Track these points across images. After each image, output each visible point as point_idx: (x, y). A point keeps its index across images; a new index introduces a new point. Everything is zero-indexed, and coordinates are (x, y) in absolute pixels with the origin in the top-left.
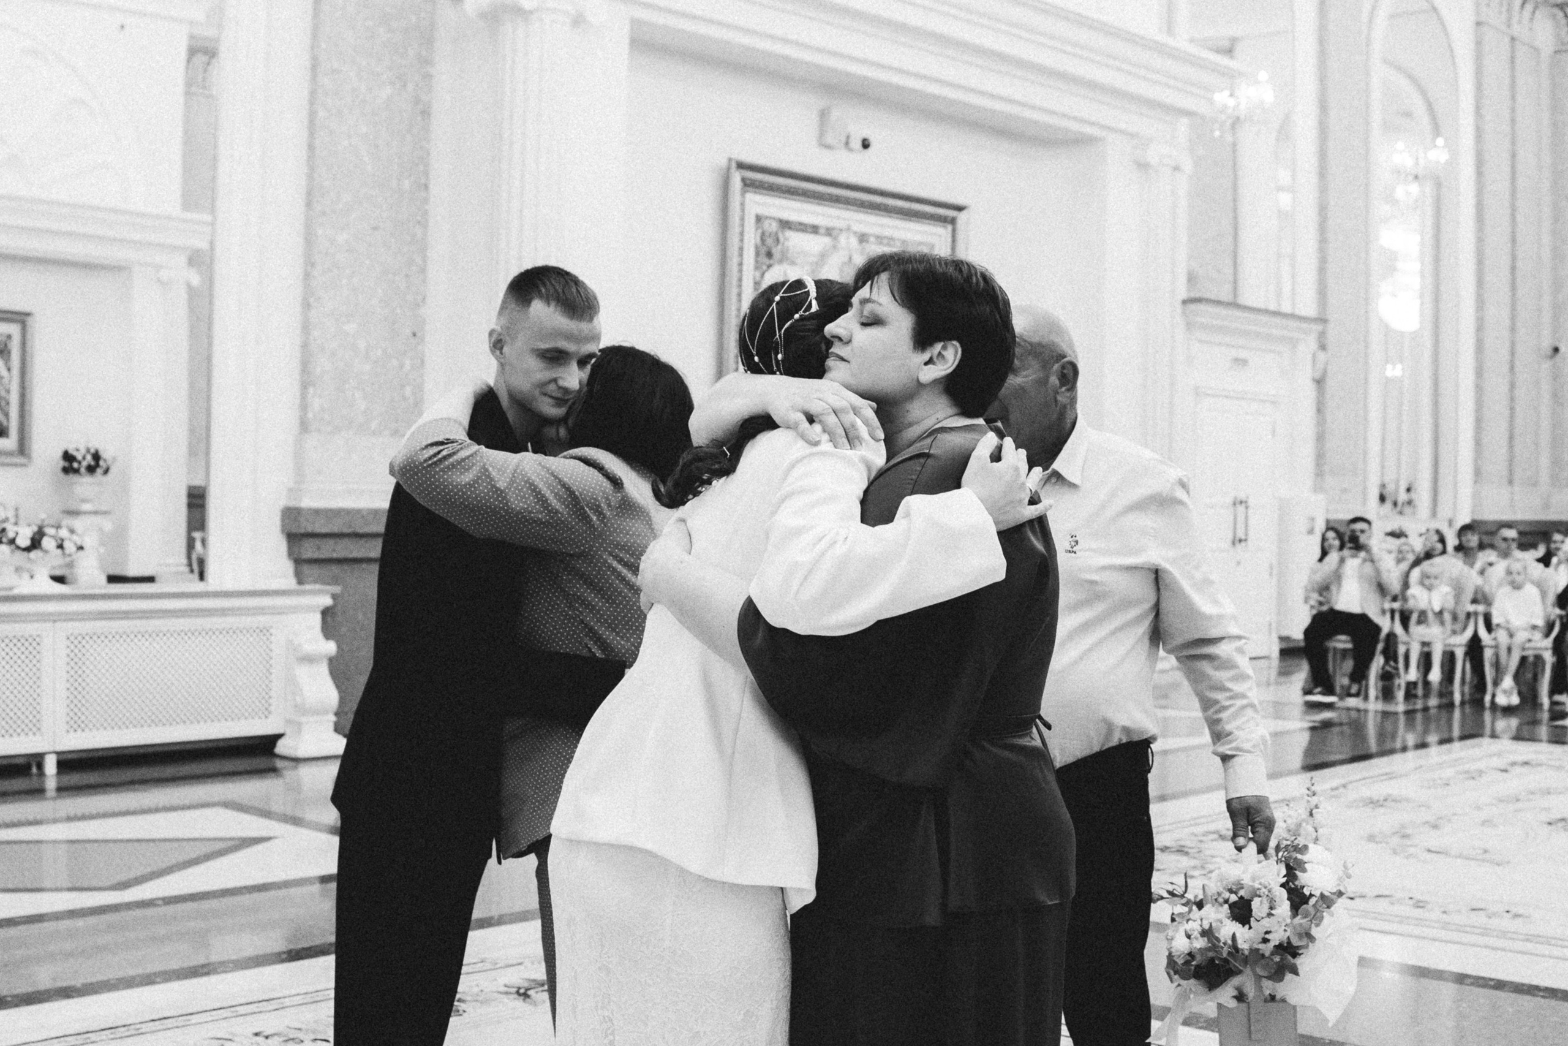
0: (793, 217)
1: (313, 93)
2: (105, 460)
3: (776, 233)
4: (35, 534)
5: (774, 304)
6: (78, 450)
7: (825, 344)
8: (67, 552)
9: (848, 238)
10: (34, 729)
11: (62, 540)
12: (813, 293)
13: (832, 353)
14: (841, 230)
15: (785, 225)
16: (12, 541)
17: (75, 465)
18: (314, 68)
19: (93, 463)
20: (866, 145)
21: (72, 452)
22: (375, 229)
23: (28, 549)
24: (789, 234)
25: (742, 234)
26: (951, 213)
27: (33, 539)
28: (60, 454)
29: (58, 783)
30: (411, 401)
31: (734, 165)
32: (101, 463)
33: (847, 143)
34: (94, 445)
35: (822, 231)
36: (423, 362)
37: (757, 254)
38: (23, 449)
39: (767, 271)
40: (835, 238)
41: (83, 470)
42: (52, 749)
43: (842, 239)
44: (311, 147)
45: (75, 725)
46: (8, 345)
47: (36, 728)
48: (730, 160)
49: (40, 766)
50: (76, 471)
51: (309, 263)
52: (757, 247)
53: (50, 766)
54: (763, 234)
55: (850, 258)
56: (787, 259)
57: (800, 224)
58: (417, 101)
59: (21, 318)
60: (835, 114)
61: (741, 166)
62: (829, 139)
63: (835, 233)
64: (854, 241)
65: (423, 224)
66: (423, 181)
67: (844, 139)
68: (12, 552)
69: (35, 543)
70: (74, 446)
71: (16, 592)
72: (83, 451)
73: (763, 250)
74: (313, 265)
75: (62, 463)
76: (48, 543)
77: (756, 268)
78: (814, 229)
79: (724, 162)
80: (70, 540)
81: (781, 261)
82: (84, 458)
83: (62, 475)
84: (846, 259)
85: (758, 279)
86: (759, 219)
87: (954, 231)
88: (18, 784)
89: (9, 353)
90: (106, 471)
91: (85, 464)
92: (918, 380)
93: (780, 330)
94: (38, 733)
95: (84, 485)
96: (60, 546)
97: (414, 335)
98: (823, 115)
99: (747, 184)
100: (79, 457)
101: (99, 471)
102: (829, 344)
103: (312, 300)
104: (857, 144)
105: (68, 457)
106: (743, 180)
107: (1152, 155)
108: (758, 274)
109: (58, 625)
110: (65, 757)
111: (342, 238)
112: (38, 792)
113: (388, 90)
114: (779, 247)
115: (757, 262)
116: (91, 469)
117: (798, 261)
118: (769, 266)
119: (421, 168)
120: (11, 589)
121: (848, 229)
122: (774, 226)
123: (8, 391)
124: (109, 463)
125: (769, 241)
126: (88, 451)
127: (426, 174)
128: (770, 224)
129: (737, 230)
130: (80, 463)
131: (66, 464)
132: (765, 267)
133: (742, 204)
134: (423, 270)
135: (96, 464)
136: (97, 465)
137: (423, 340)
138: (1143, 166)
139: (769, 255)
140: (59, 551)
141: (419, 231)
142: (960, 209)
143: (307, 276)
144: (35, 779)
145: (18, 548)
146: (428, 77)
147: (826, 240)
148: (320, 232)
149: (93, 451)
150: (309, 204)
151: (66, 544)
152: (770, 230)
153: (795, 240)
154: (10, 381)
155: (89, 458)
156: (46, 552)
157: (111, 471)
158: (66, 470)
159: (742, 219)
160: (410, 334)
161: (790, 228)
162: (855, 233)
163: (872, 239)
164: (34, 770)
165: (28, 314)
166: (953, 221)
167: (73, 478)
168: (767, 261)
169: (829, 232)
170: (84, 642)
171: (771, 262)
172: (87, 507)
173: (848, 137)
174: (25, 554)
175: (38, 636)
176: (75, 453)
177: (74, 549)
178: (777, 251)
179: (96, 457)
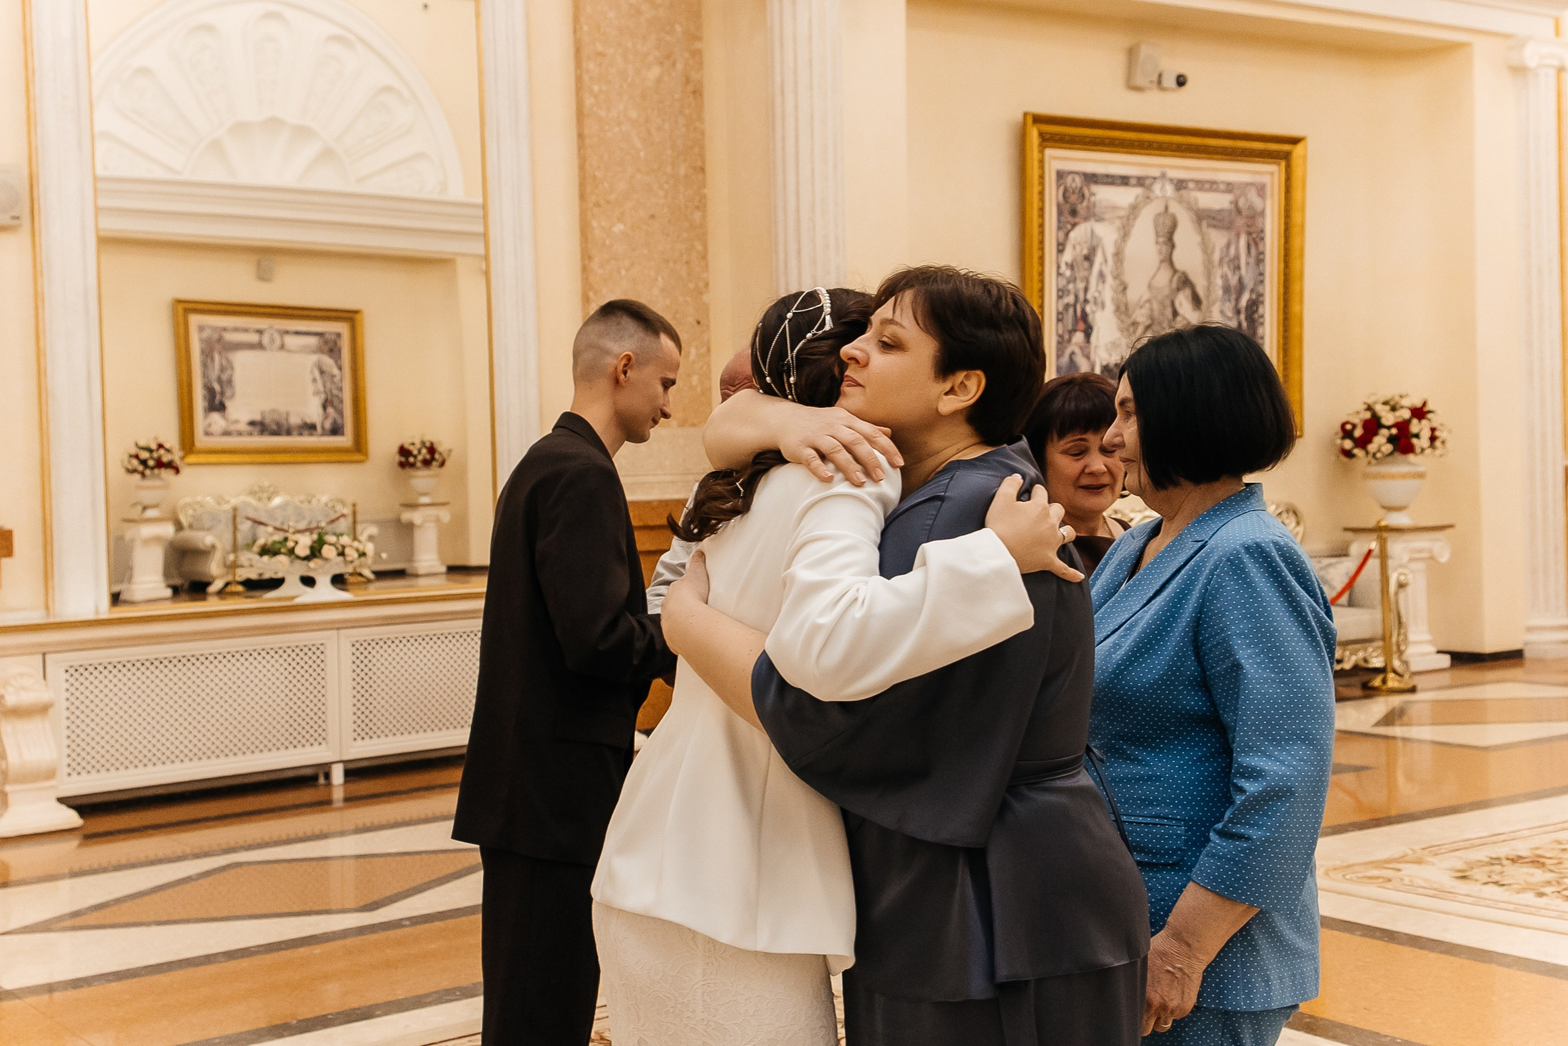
0: (1100, 169)
1: (579, 80)
2: (440, 454)
3: (1081, 189)
4: (314, 542)
5: (786, 322)
6: (413, 444)
7: (839, 366)
8: (349, 559)
9: (1163, 186)
10: (320, 739)
11: (344, 547)
12: (827, 309)
13: (847, 376)
14: (1155, 178)
15: (1092, 179)
16: (291, 552)
17: (411, 460)
18: (578, 51)
19: (428, 457)
20: (1181, 81)
21: (407, 446)
22: (652, 217)
23: (307, 558)
24: (1095, 188)
25: (1042, 193)
26: (1286, 147)
27: (312, 548)
28: (396, 449)
29: (345, 791)
30: (699, 389)
31: (1030, 120)
32: (437, 456)
33: (1159, 82)
34: (429, 438)
35: (1133, 181)
36: (709, 350)
37: (1060, 213)
38: (360, 446)
39: (1071, 230)
40: (1149, 188)
41: (419, 464)
42: (338, 759)
43: (1157, 188)
44: (581, 136)
45: (363, 732)
46: (338, 343)
47: (320, 738)
48: (1025, 114)
49: (327, 776)
50: (412, 465)
51: (586, 256)
52: (1059, 206)
53: (338, 775)
54: (1065, 191)
55: (1166, 208)
56: (1094, 215)
57: (1107, 176)
58: (688, 80)
59: (350, 317)
60: (1145, 51)
61: (1038, 119)
62: (1139, 81)
63: (1148, 182)
64: (1169, 189)
65: (701, 205)
66: (699, 164)
67: (1155, 78)
68: (292, 562)
69: (315, 552)
70: (410, 441)
71: (298, 601)
72: (418, 445)
73: (1066, 208)
74: (590, 258)
75: (398, 458)
76: (328, 551)
77: (1059, 228)
78: (1124, 181)
79: (1019, 117)
80: (351, 546)
81: (1086, 219)
82: (419, 452)
83: (399, 469)
84: (1161, 209)
85: (1061, 239)
86: (1060, 175)
87: (1288, 167)
88: (306, 795)
89: (340, 351)
90: (442, 464)
91: (420, 458)
92: (937, 410)
93: (792, 351)
94: (324, 743)
95: (422, 479)
96: (342, 554)
97: (699, 323)
98: (1132, 53)
99: (1047, 140)
100: (415, 452)
101: (434, 463)
102: (843, 366)
103: (591, 294)
104: (1170, 81)
105: (404, 451)
106: (1041, 135)
107: (1531, 56)
108: (1061, 235)
109: (342, 632)
110: (351, 766)
111: (619, 228)
112: (325, 803)
113: (656, 71)
114: (1085, 204)
115: (1059, 221)
116: (427, 463)
117: (1107, 216)
118: (1074, 225)
119: (696, 150)
120: (293, 598)
121: (1163, 176)
122: (1078, 181)
123: (341, 389)
124: (445, 455)
125: (1073, 198)
126: (423, 443)
127: (702, 156)
128: (1074, 180)
129: (1036, 189)
130: (415, 457)
131: (403, 459)
132: (1069, 227)
133: (1042, 162)
134: (704, 257)
135: (432, 456)
136: (433, 459)
137: (708, 327)
138: (1519, 71)
139: (1074, 213)
140: (341, 559)
141: (697, 215)
142: (1295, 141)
143: (585, 269)
144: (322, 788)
145: (298, 557)
146: (697, 54)
147: (1138, 191)
148: (595, 224)
149: (428, 444)
150: (582, 196)
151: (348, 551)
152: (1074, 186)
153: (1103, 194)
154: (341, 380)
155: (424, 451)
156: (326, 560)
157: (447, 464)
158: (402, 465)
159: (1042, 177)
160: (695, 323)
161: (1096, 182)
162: (1171, 180)
163: (1191, 185)
164: (322, 780)
165: (356, 312)
166: (1287, 156)
167: (409, 471)
168: (1070, 219)
169: (1141, 181)
170: (370, 648)
171: (1077, 220)
172: (425, 500)
173: (1160, 76)
174: (305, 562)
175: (322, 644)
176: (411, 448)
177: (356, 555)
178: (1081, 208)
179: (432, 450)
